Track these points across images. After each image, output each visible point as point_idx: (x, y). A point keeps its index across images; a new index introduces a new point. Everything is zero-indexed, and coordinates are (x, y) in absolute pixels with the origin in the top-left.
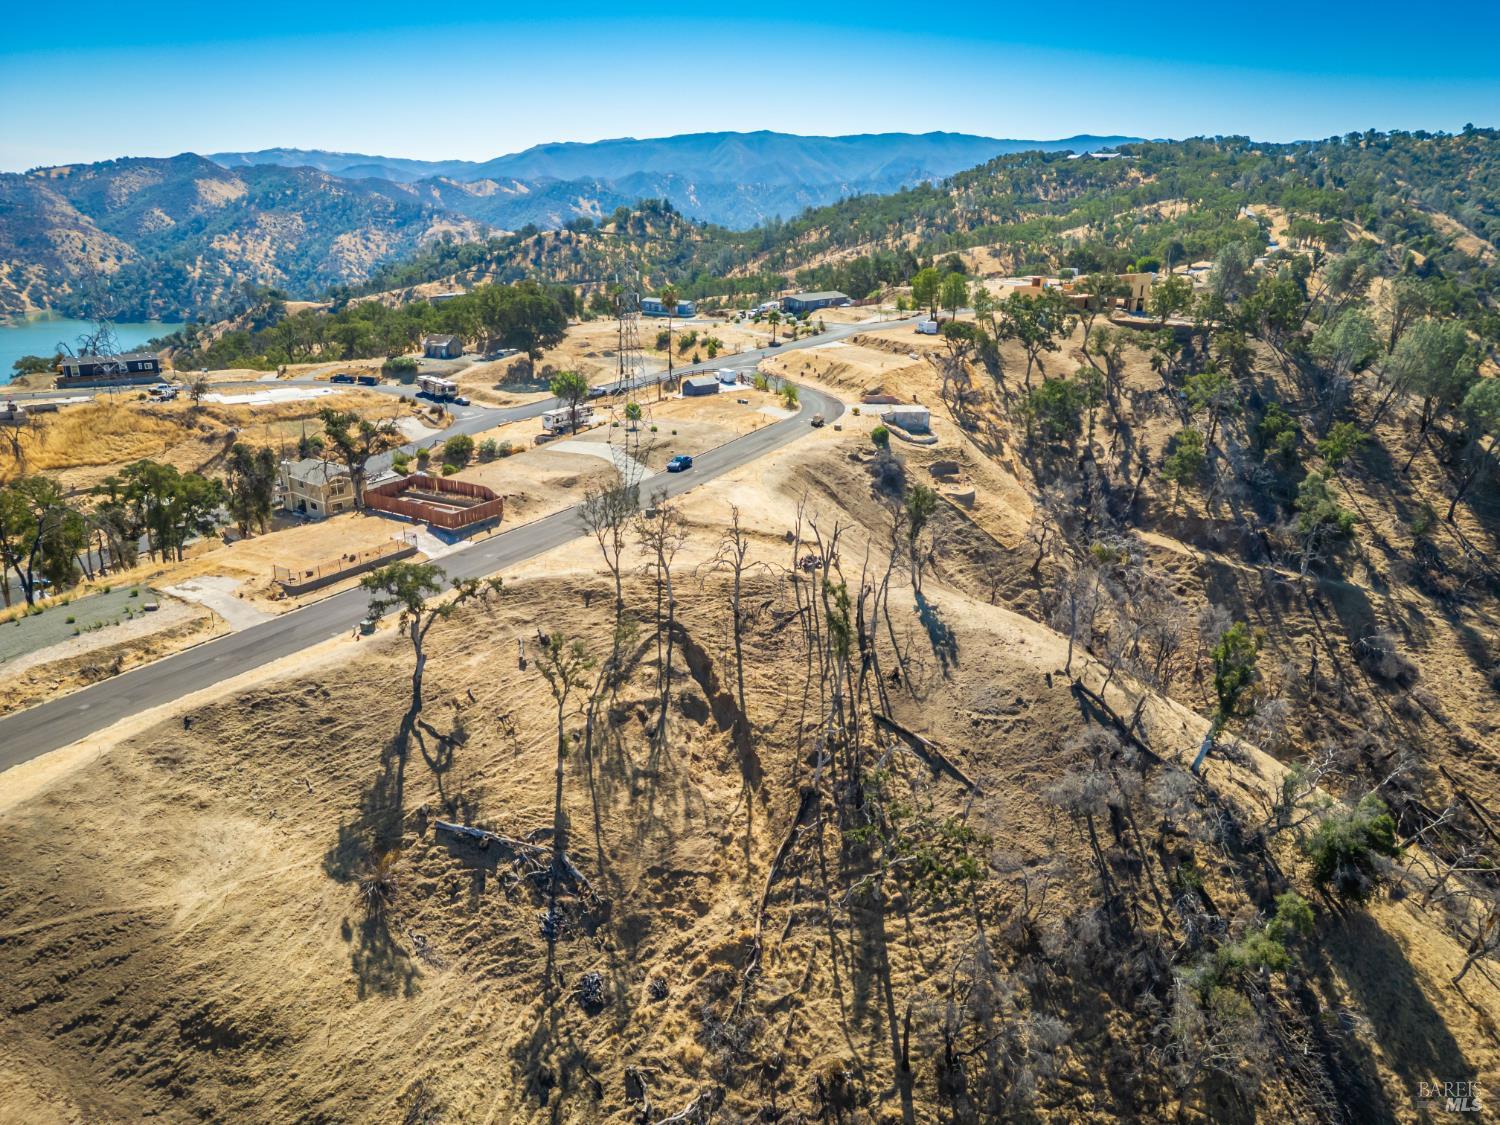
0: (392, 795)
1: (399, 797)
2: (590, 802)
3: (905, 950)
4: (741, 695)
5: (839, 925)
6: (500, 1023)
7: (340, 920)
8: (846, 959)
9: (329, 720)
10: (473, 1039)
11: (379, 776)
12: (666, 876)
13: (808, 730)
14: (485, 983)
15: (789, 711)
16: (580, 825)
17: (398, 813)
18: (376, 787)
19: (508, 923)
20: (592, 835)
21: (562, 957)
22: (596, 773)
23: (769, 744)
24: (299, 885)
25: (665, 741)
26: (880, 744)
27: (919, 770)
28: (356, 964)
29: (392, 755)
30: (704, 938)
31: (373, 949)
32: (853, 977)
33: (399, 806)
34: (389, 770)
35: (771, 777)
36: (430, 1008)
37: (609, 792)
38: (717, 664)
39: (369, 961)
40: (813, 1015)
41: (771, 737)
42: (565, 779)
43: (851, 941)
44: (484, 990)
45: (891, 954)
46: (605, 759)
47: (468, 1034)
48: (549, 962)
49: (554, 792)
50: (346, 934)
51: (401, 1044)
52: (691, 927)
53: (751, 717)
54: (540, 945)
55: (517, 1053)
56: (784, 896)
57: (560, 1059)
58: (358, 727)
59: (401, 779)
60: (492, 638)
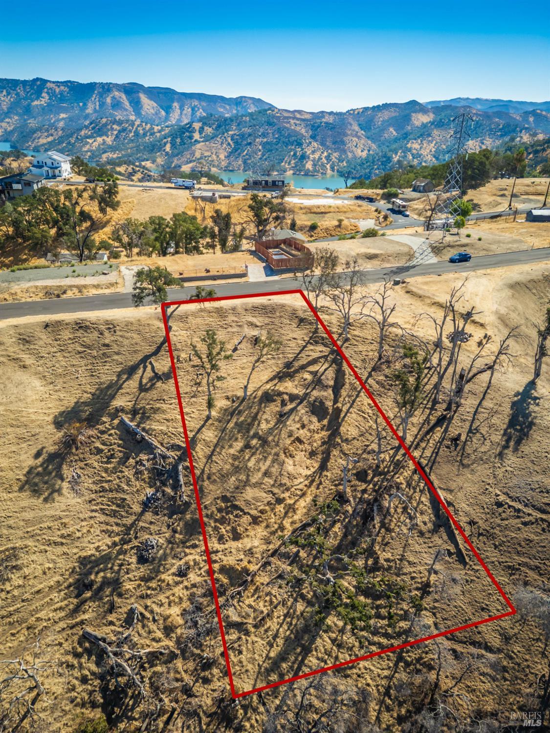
0: (110, 394)
1: (113, 397)
2: (215, 441)
3: (329, 644)
4: (348, 411)
5: (303, 597)
6: (86, 540)
7: (40, 447)
8: (291, 624)
9: (107, 345)
10: (64, 541)
11: (111, 382)
12: (229, 504)
13: (369, 453)
14: (96, 514)
15: (367, 435)
16: (200, 452)
17: (107, 404)
18: (106, 387)
19: (126, 487)
20: (205, 460)
21: (145, 522)
22: (231, 425)
23: (341, 451)
24: (33, 421)
25: (285, 422)
26: (409, 485)
27: (425, 519)
28: (29, 472)
29: (124, 374)
30: (225, 555)
31: (45, 469)
32: (287, 639)
33: (110, 402)
34: (118, 380)
35: (329, 474)
36: (52, 513)
37: (230, 439)
38: (347, 386)
39: (38, 474)
40: (250, 646)
41: (345, 447)
42: (210, 422)
43: (302, 614)
44: (91, 517)
45: (319, 641)
46: (242, 419)
47: (62, 536)
48: (135, 521)
49: (198, 427)
50: (38, 455)
51: (22, 523)
52: (224, 544)
53: (343, 429)
54: (137, 508)
55: (84, 561)
56: (286, 556)
57: (104, 577)
58: (118, 354)
59: (120, 388)
60: (230, 329)
